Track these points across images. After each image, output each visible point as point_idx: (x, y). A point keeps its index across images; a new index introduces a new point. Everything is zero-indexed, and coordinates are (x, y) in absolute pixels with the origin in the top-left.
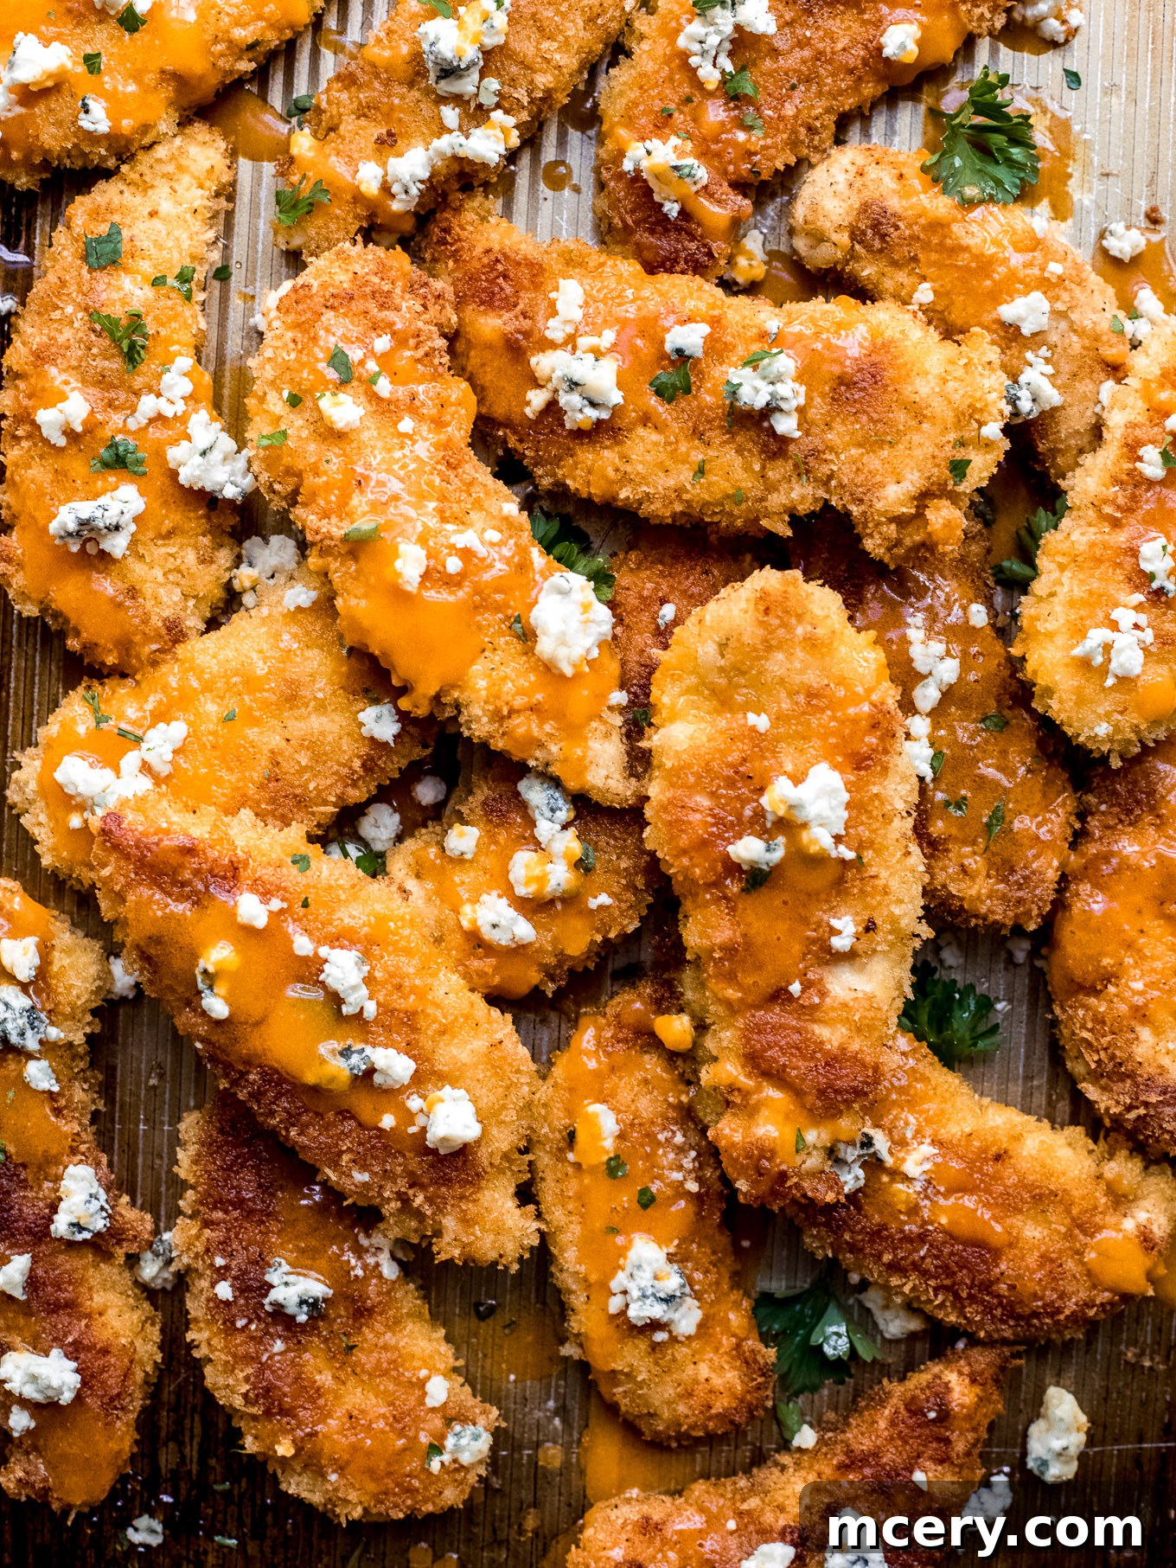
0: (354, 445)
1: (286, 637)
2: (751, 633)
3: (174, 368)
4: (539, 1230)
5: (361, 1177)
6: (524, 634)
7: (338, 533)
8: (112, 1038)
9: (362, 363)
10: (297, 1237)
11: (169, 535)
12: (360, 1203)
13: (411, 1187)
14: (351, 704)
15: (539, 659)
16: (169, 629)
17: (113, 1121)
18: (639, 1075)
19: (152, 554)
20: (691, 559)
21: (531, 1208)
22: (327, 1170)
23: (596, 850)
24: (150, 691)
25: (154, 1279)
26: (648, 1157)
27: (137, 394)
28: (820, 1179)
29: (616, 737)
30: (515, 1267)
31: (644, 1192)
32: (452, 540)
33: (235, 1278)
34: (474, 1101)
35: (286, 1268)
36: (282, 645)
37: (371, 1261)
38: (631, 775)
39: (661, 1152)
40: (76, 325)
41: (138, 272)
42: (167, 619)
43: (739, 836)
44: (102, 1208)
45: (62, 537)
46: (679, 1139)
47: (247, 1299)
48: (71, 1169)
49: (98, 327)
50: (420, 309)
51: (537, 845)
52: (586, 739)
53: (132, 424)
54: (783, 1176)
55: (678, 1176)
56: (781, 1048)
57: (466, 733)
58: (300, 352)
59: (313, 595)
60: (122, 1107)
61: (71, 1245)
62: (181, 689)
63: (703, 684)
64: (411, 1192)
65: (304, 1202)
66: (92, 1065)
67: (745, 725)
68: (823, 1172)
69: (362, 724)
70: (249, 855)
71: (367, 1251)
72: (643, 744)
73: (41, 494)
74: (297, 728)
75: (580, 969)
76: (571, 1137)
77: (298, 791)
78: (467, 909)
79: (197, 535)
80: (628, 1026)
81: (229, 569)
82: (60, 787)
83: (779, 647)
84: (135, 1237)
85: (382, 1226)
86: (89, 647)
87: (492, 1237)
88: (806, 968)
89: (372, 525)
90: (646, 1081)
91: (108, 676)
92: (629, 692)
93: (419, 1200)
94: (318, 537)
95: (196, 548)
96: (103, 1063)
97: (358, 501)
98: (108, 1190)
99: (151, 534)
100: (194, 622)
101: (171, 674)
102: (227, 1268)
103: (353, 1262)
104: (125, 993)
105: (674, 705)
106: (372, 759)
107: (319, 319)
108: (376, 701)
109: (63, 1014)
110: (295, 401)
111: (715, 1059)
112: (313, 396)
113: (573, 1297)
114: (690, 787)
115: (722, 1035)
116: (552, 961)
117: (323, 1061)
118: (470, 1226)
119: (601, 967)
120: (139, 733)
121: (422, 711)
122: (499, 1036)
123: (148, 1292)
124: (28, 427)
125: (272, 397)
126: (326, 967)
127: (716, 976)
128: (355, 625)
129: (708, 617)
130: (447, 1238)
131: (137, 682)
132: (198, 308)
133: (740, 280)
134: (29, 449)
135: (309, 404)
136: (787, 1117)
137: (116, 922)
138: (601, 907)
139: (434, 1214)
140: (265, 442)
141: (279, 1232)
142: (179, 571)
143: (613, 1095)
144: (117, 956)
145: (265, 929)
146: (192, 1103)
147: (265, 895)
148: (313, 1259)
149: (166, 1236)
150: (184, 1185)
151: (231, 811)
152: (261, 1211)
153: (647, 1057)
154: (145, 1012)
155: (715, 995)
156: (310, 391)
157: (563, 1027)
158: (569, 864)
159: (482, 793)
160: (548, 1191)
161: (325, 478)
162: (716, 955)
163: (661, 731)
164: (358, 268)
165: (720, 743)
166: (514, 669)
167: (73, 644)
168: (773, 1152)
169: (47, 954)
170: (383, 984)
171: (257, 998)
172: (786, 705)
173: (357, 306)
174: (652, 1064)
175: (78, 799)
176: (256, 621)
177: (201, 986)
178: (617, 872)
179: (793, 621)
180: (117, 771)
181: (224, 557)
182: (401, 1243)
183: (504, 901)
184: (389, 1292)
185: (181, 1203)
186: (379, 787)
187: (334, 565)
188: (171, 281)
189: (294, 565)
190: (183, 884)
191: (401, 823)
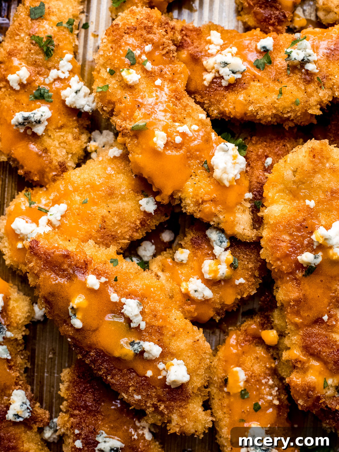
0: (136, 91)
1: (109, 169)
2: (308, 166)
3: (65, 59)
4: (212, 421)
5: (138, 397)
6: (208, 169)
7: (129, 127)
8: (34, 338)
9: (140, 56)
10: (110, 422)
11: (61, 127)
12: (137, 408)
13: (159, 401)
14: (136, 197)
15: (215, 180)
16: (60, 166)
17: (34, 372)
18: (254, 355)
19: (54, 135)
20: (278, 140)
21: (209, 411)
22: (123, 394)
23: (238, 260)
24: (52, 192)
25: (49, 438)
26: (258, 390)
27: (49, 69)
28: (333, 400)
29: (247, 212)
30: (202, 436)
31: (256, 404)
32: (178, 129)
33: (83, 439)
34: (186, 365)
35: (105, 435)
36: (107, 172)
37: (141, 432)
38: (254, 228)
39: (263, 387)
40: (25, 41)
41: (51, 20)
42: (60, 162)
43: (302, 252)
44: (28, 408)
45: (16, 126)
46: (271, 382)
47: (88, 447)
48: (15, 391)
49: (34, 42)
50: (165, 33)
51: (214, 257)
52: (235, 213)
53: (47, 81)
54: (319, 398)
55: (270, 398)
56: (319, 343)
57: (184, 211)
58: (114, 52)
59: (121, 151)
60: (38, 366)
61: (15, 424)
62: (65, 190)
63: (286, 188)
64: (159, 404)
65: (113, 407)
66: (25, 349)
67: (305, 205)
68: (334, 396)
69: (140, 205)
70: (92, 258)
71: (139, 428)
72: (259, 214)
73: (9, 109)
74: (113, 207)
75: (230, 311)
76: (226, 382)
77: (113, 233)
78: (184, 284)
79: (73, 128)
80: (250, 335)
81: (86, 143)
82: (13, 231)
83: (318, 172)
84: (42, 420)
85: (146, 418)
86: (27, 173)
87: (193, 423)
88: (330, 309)
89: (144, 124)
90: (257, 358)
91: (35, 186)
92: (253, 194)
93: (162, 407)
94: (121, 129)
95: (72, 133)
96: (30, 348)
97: (138, 114)
98: (30, 401)
99: (54, 127)
100: (71, 164)
101: (61, 185)
102: (80, 434)
103: (133, 433)
104: (40, 318)
105: (273, 197)
106: (144, 221)
107: (122, 38)
108: (146, 196)
109: (13, 327)
110: (112, 73)
111: (289, 348)
112: (119, 70)
113: (225, 448)
114: (280, 232)
115: (293, 338)
116: (218, 306)
117: (122, 347)
118: (183, 419)
119: (238, 310)
120: (47, 208)
121: (166, 202)
122: (197, 338)
123: (47, 443)
124: (4, 83)
125: (103, 70)
126: (124, 306)
127: (291, 313)
128: (137, 166)
129: (288, 160)
130: (174, 423)
131: (47, 188)
132: (75, 36)
133: (297, 26)
134: (5, 91)
135: (118, 74)
136: (320, 373)
137: (35, 287)
138: (241, 284)
139: (168, 413)
140: (100, 90)
141: (102, 420)
142: (65, 143)
143: (243, 363)
144: (36, 303)
145: (98, 290)
146: (67, 365)
147: (99, 276)
148: (116, 431)
149: (55, 420)
150: (62, 399)
151: (85, 241)
152: (95, 411)
153: (257, 348)
154: (48, 327)
155: (290, 321)
156: (118, 69)
157: (222, 335)
158: (227, 265)
159: (190, 236)
160: (216, 404)
161: (124, 105)
162: (292, 304)
163: (268, 208)
164: (138, 17)
165: (294, 213)
166: (204, 183)
167: (21, 172)
168: (314, 388)
169: (8, 302)
170: (149, 314)
171: (94, 319)
172: (322, 196)
173: (139, 32)
174: (260, 352)
175: (21, 236)
176: (97, 163)
177: (71, 314)
178: (247, 269)
179: (325, 161)
180: (38, 224)
181: (84, 138)
182: (154, 425)
183: (200, 281)
184: (148, 445)
185: (61, 407)
186: (147, 233)
187: (128, 140)
188: (65, 25)
189: (113, 141)
190: (64, 270)
191: (156, 249)
